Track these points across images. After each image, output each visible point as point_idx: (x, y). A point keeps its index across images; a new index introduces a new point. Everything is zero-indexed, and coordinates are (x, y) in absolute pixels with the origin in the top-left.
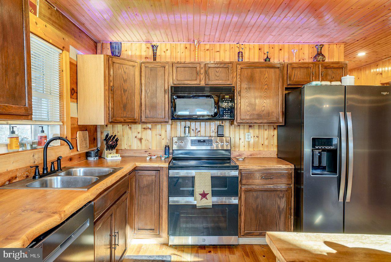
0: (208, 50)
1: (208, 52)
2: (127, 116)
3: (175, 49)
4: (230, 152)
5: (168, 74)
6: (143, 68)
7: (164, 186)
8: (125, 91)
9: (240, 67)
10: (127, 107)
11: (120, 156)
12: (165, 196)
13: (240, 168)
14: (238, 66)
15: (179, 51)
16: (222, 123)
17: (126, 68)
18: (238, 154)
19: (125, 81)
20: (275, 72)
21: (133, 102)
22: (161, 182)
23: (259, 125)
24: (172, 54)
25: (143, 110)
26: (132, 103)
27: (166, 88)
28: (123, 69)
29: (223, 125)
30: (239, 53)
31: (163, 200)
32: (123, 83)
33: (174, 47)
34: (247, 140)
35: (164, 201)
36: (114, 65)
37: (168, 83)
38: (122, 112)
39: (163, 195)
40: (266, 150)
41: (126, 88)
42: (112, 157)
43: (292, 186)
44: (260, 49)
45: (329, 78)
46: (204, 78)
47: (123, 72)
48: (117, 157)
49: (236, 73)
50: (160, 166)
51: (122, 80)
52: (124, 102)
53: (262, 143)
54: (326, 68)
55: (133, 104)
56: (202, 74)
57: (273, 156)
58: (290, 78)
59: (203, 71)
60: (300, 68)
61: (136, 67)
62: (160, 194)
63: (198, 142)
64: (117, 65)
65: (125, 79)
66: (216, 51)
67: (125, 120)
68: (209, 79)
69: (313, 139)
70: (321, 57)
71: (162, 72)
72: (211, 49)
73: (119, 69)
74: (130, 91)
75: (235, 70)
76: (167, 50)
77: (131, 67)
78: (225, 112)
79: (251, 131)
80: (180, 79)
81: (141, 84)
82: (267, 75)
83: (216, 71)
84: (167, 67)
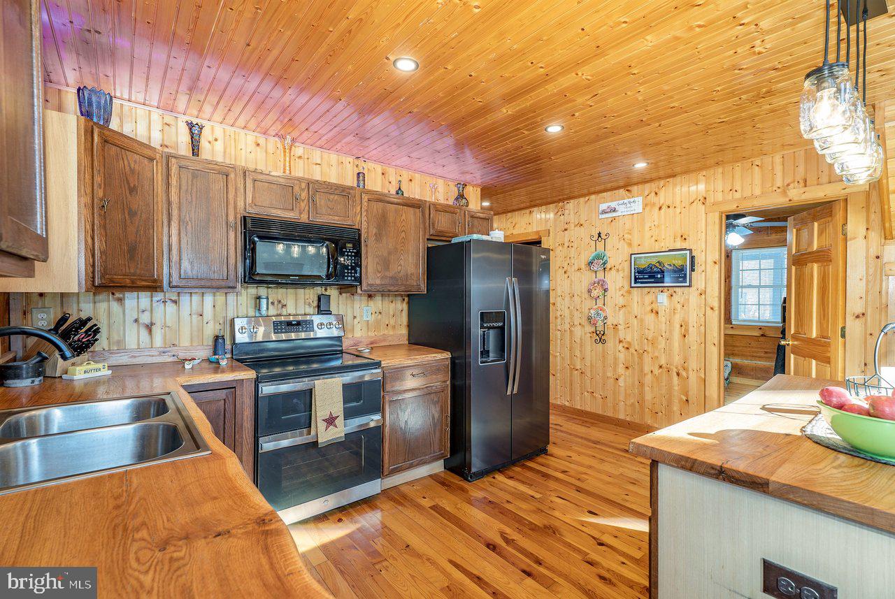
0: (300, 157)
1: (301, 162)
2: (138, 272)
3: (235, 141)
4: (341, 341)
5: (234, 190)
6: (174, 169)
7: (245, 418)
8: (132, 214)
9: (366, 197)
10: (137, 252)
11: (107, 368)
12: (247, 437)
13: (384, 364)
14: (363, 195)
15: (243, 147)
16: (326, 290)
17: (135, 162)
18: (352, 342)
19: (132, 190)
20: (415, 214)
21: (151, 241)
22: (237, 412)
23: (382, 295)
24: (228, 150)
25: (173, 260)
26: (149, 242)
27: (231, 218)
28: (128, 161)
29: (327, 293)
30: (358, 174)
31: (242, 448)
32: (128, 195)
33: (233, 137)
34: (365, 319)
35: (244, 448)
36: (106, 148)
37: (235, 208)
38: (127, 263)
39: (244, 436)
40: (391, 333)
41: (134, 207)
42: (85, 372)
43: (449, 382)
44: (383, 174)
45: (475, 230)
46: (307, 208)
47: (127, 168)
48: (100, 370)
49: (360, 207)
50: (237, 378)
51: (127, 187)
52: (129, 240)
53: (387, 323)
54: (472, 217)
55: (151, 245)
56: (303, 201)
57: (401, 343)
58: (433, 224)
59: (304, 195)
60: (446, 212)
61: (157, 162)
62: (237, 437)
63: (288, 325)
64: (114, 148)
65: (132, 185)
66: (314, 162)
67: (133, 282)
68: (316, 211)
69: (482, 314)
70: (464, 201)
71: (222, 184)
72: (306, 157)
73: (118, 160)
74: (144, 216)
75: (358, 202)
76: (216, 140)
77: (146, 161)
78: (346, 271)
79: (371, 303)
80: (260, 204)
81: (169, 203)
82: (404, 217)
83: (329, 200)
84: (232, 176)
